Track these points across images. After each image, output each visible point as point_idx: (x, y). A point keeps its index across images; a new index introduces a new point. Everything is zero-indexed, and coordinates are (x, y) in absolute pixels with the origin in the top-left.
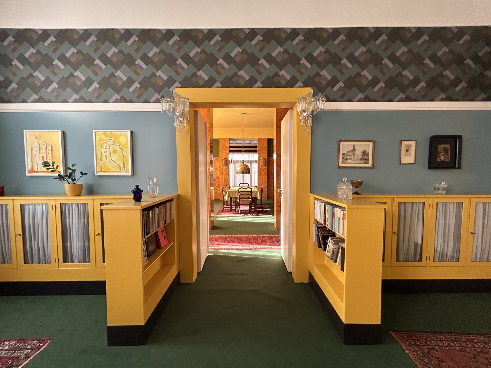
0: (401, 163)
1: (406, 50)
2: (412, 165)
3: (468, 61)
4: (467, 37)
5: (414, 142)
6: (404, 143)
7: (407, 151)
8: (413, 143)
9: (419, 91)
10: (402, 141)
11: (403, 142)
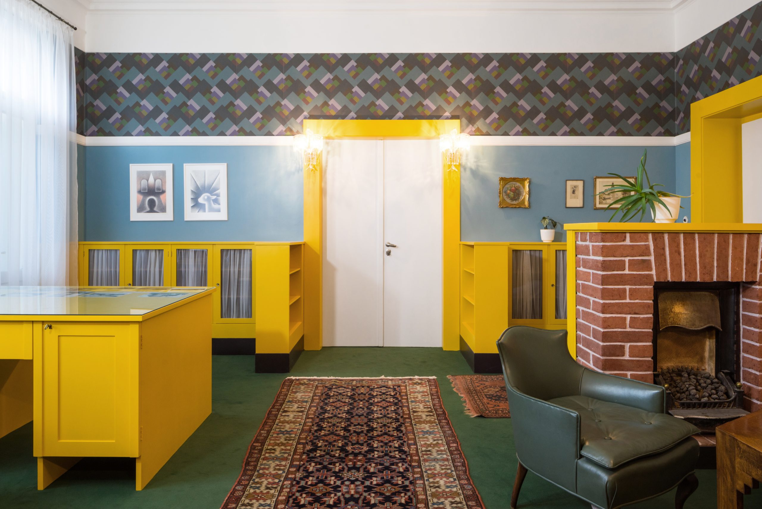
0: (568, 206)
1: (568, 78)
2: (580, 209)
3: (640, 90)
4: (637, 64)
5: (581, 182)
6: (570, 184)
7: (574, 192)
8: (580, 184)
9: (586, 123)
10: (567, 180)
11: (568, 182)
